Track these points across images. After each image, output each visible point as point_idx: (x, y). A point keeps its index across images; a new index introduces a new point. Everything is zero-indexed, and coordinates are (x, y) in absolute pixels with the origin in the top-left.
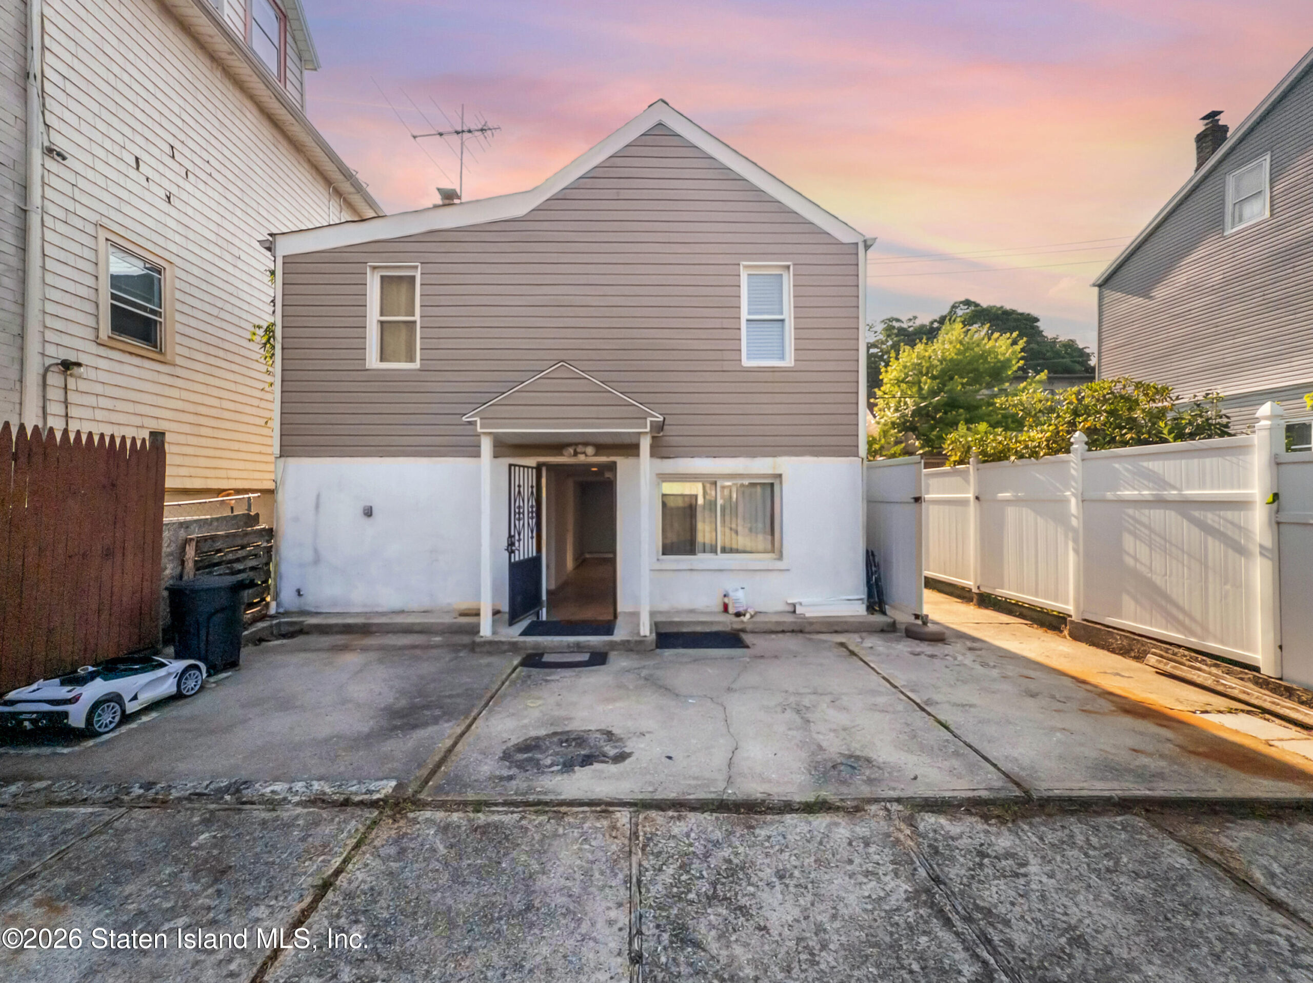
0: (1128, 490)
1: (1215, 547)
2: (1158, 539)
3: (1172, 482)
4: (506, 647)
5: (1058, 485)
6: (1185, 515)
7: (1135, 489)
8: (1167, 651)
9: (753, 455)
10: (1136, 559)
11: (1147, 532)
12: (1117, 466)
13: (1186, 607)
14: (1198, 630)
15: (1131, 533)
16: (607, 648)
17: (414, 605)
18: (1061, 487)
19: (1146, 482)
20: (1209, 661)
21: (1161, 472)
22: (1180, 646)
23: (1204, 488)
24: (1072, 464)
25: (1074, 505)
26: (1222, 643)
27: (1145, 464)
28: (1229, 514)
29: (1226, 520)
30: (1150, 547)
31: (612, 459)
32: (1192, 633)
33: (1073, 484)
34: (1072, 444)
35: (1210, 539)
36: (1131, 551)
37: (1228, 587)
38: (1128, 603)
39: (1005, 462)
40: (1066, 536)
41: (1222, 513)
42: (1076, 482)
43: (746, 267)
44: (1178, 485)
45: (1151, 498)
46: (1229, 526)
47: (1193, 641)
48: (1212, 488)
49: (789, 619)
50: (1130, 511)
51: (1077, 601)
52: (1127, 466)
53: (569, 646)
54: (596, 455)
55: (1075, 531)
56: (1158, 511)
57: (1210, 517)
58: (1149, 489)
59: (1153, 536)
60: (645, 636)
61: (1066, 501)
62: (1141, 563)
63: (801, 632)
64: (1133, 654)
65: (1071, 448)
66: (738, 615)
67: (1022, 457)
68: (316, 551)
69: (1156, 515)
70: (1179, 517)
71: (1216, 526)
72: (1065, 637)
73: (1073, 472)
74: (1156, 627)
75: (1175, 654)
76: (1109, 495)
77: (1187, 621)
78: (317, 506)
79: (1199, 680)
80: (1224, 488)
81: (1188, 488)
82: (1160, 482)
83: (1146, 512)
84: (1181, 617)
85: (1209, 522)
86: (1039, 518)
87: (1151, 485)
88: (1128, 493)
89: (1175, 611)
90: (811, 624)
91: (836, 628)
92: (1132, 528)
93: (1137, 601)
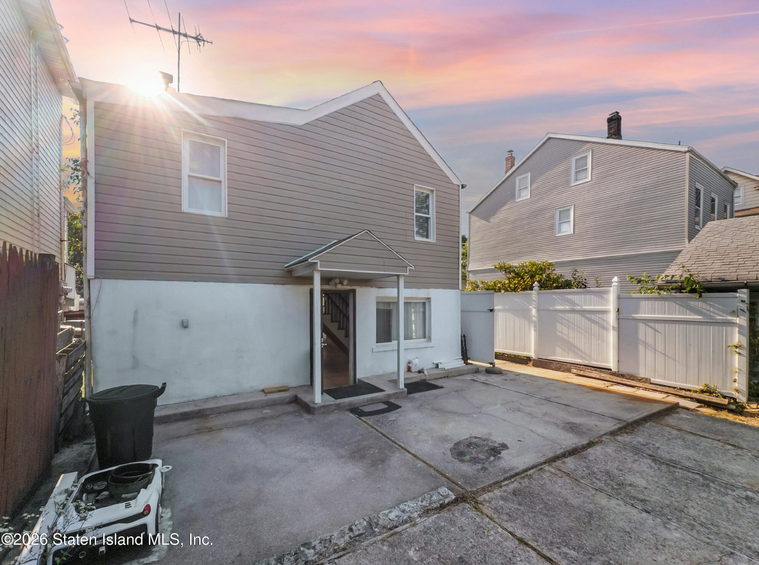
0: (559, 306)
1: (595, 327)
2: (571, 325)
3: (578, 303)
4: (333, 408)
5: (526, 303)
6: (583, 316)
7: (562, 306)
8: (576, 367)
9: (419, 288)
10: (562, 333)
11: (567, 322)
12: (554, 296)
13: (583, 350)
14: (588, 358)
15: (560, 323)
16: (387, 398)
17: (224, 391)
18: (528, 305)
19: (567, 303)
20: (593, 369)
21: (573, 299)
22: (581, 365)
23: (591, 306)
24: (533, 295)
25: (534, 312)
26: (597, 362)
27: (567, 296)
28: (600, 316)
29: (598, 317)
30: (569, 329)
31: (354, 287)
32: (586, 360)
33: (534, 303)
34: (534, 287)
35: (593, 324)
36: (560, 330)
37: (599, 342)
38: (558, 350)
39: (500, 293)
40: (529, 324)
41: (597, 315)
42: (536, 303)
43: (416, 187)
44: (581, 305)
45: (569, 310)
46: (600, 319)
47: (586, 362)
48: (594, 306)
49: (436, 371)
50: (560, 315)
51: (535, 351)
52: (558, 296)
53: (367, 401)
54: (348, 285)
55: (534, 322)
56: (571, 315)
57: (593, 317)
58: (568, 306)
59: (569, 324)
60: (402, 389)
61: (530, 310)
62: (565, 334)
63: (448, 377)
64: (561, 370)
65: (533, 289)
66: (419, 372)
67: (507, 291)
68: (134, 358)
69: (571, 316)
70: (581, 317)
71: (595, 320)
72: (530, 366)
73: (534, 298)
74: (570, 358)
75: (580, 368)
76: (551, 308)
77: (583, 355)
78: (135, 321)
79: (594, 376)
80: (599, 306)
81: (584, 306)
82: (572, 303)
83: (567, 315)
84: (581, 353)
85: (593, 318)
86: (516, 318)
87: (569, 304)
88: (559, 307)
89: (578, 352)
90: (451, 372)
91: (460, 373)
92: (560, 321)
93: (562, 349)
